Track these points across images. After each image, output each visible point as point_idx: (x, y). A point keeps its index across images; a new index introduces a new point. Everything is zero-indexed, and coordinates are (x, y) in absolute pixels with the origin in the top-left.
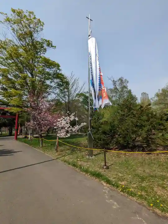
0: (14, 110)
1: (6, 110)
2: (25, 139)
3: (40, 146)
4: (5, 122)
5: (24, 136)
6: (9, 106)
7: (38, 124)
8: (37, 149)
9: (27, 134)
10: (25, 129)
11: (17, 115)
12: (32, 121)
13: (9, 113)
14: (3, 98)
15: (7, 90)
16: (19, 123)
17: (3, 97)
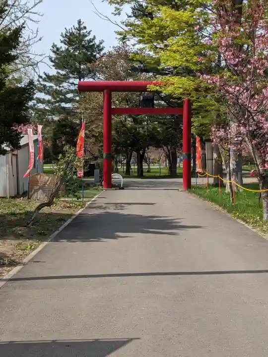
0: (175, 85)
1: (152, 87)
2: (215, 189)
3: (261, 217)
4: (154, 129)
5: (211, 181)
6: (162, 72)
7: (253, 135)
8: (250, 227)
9: (219, 171)
10: (215, 156)
11: (185, 106)
12: (233, 126)
13: (162, 99)
14: (141, 46)
15: (150, 15)
16: (193, 131)
17: (140, 42)
